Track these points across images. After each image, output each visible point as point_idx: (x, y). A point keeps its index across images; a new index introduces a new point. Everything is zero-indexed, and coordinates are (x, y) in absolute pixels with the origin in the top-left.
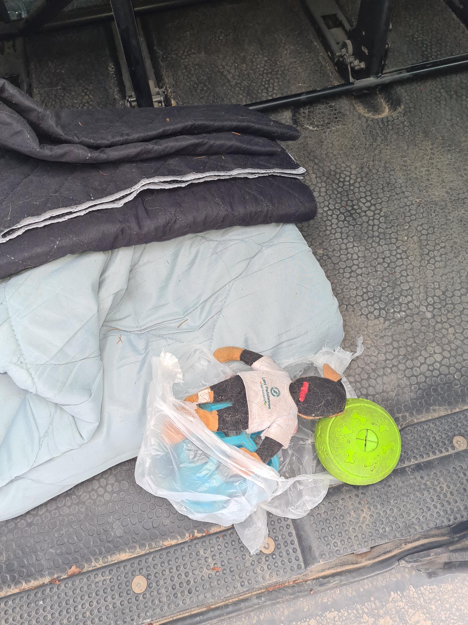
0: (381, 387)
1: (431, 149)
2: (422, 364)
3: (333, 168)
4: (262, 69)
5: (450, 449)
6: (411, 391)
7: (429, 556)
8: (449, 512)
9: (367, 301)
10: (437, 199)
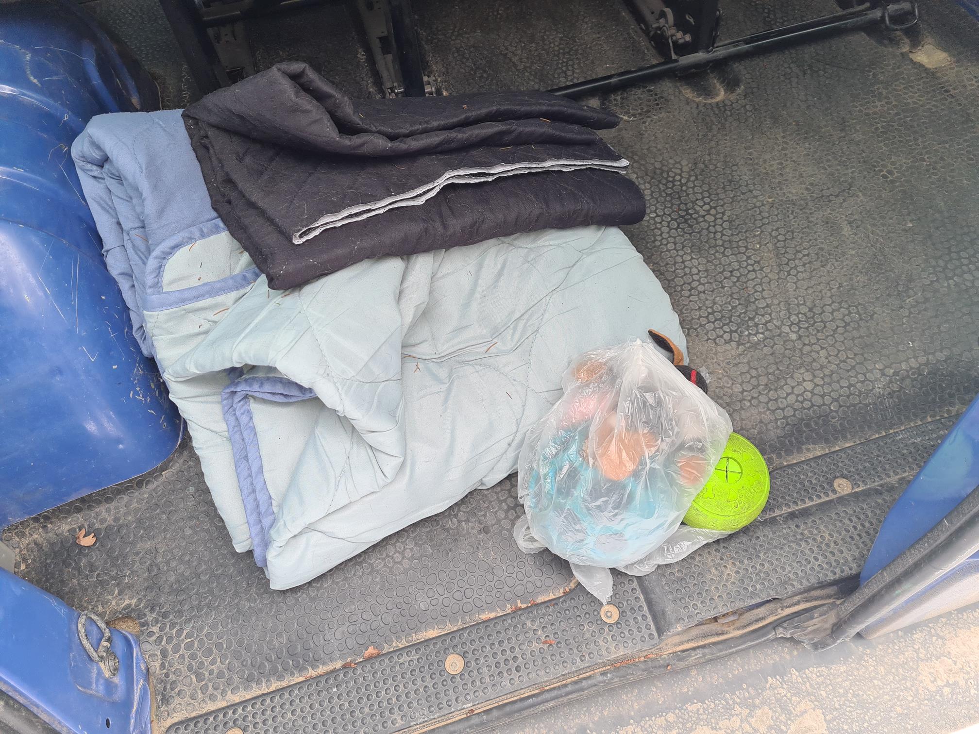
0: (739, 423)
1: (783, 137)
2: (788, 394)
3: (658, 165)
4: (556, 48)
5: (830, 493)
6: (777, 427)
7: (812, 618)
8: (834, 564)
9: (713, 323)
10: (794, 198)
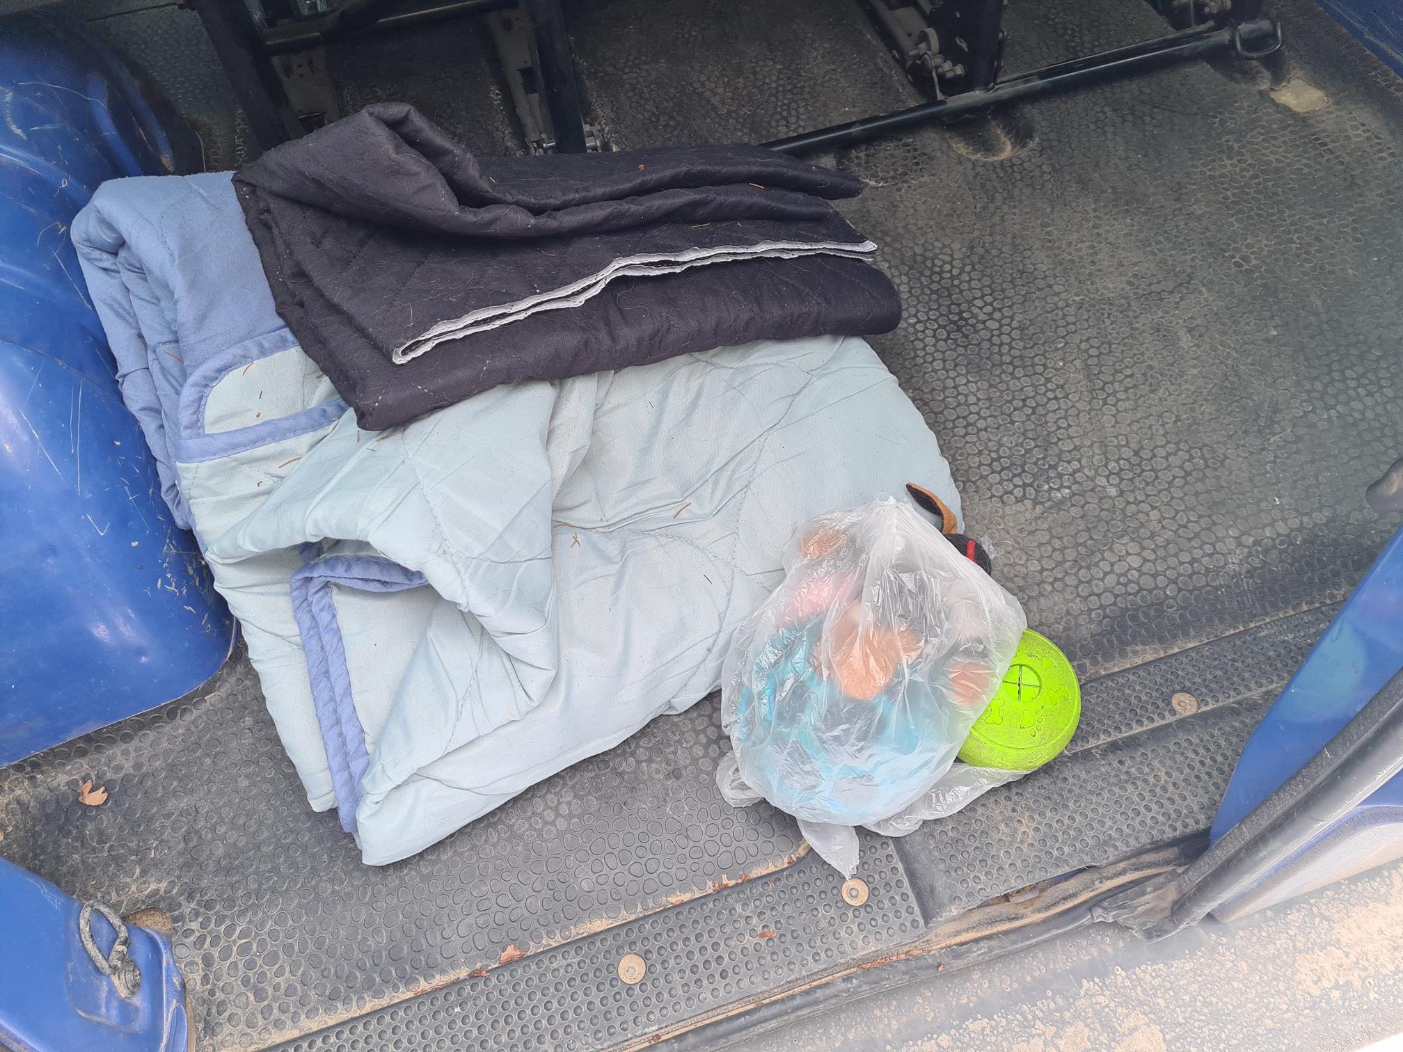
0: (1037, 615)
1: (1095, 210)
2: (1106, 574)
3: (918, 250)
4: (774, 85)
5: (1167, 714)
6: (1091, 621)
7: (1144, 893)
8: (1173, 815)
9: (1000, 473)
10: (1112, 295)
